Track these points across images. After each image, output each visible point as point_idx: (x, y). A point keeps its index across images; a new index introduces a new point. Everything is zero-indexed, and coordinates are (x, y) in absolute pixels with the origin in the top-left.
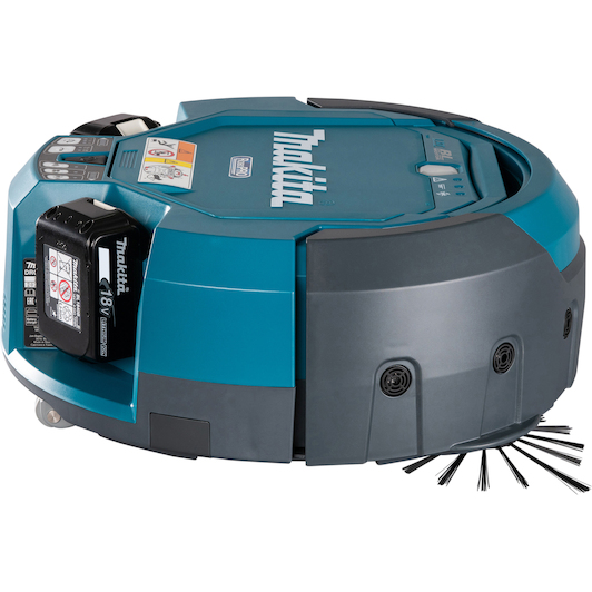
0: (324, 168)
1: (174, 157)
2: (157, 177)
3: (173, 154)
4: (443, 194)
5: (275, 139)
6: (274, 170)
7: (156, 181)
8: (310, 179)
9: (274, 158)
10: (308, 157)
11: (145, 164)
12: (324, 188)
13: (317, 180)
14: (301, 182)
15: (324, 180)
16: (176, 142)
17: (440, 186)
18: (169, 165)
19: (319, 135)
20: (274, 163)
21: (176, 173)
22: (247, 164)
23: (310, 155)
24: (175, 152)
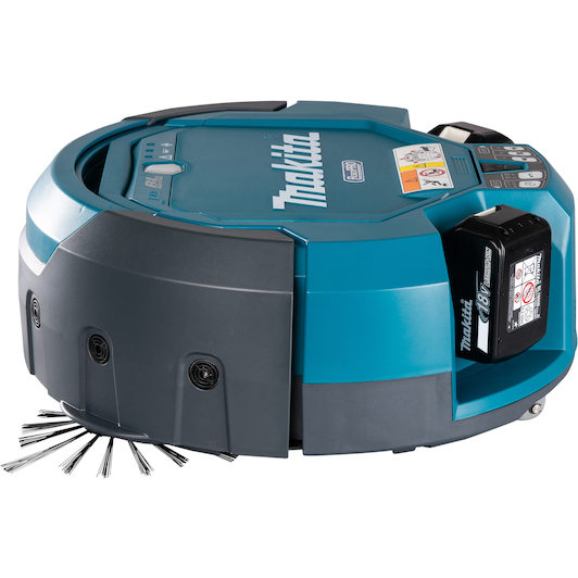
0: (274, 166)
1: (419, 171)
2: (426, 149)
3: (421, 174)
4: (167, 145)
5: (324, 198)
6: (320, 164)
7: (425, 145)
8: (286, 155)
9: (322, 177)
10: (290, 177)
11: (442, 160)
12: (273, 147)
13: (280, 155)
14: (295, 153)
15: (273, 154)
16: (424, 188)
17: (167, 151)
18: (420, 163)
19: (278, 203)
20: (321, 171)
21: (411, 157)
22: (348, 173)
23: (287, 179)
24: (420, 177)
